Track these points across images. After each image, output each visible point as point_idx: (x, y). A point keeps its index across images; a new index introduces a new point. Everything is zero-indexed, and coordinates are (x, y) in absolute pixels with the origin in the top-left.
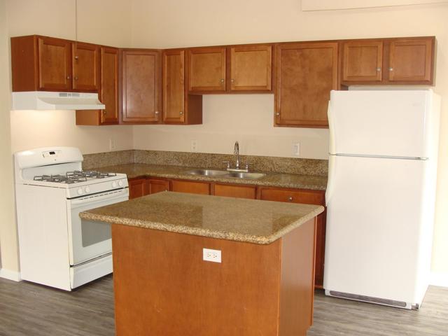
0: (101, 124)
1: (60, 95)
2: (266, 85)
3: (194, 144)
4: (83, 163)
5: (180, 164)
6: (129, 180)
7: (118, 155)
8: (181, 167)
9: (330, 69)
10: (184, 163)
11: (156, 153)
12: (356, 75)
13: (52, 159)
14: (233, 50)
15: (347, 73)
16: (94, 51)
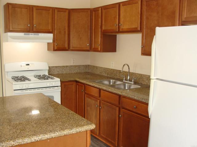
0: (54, 50)
1: (25, 34)
2: (137, 27)
3: (112, 64)
4: (48, 70)
5: (106, 75)
6: (62, 82)
7: (77, 67)
8: (106, 76)
9: (174, 13)
10: (107, 75)
11: (97, 67)
12: (191, 16)
13: (27, 68)
14: (121, 5)
15: (185, 15)
16: (49, 10)
